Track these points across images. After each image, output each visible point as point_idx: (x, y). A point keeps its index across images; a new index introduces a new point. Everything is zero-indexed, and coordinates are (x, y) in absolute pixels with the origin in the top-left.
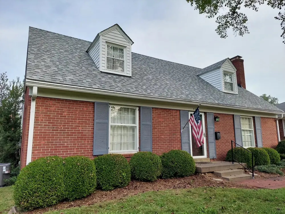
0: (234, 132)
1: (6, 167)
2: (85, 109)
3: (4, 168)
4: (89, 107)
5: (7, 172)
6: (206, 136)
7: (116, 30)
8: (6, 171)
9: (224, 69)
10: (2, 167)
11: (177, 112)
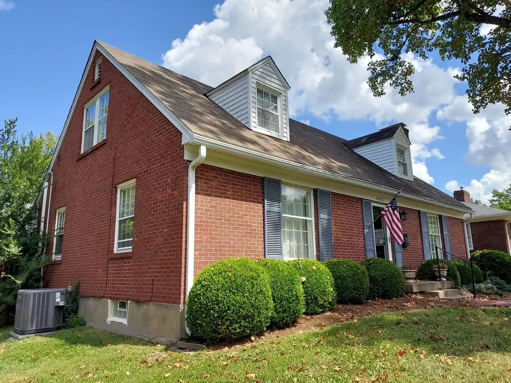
0: (422, 238)
1: (61, 294)
2: (253, 187)
3: (58, 295)
4: (256, 185)
5: (61, 304)
6: (392, 242)
7: (268, 65)
8: (61, 301)
9: (397, 141)
10: (55, 293)
11: (358, 202)
